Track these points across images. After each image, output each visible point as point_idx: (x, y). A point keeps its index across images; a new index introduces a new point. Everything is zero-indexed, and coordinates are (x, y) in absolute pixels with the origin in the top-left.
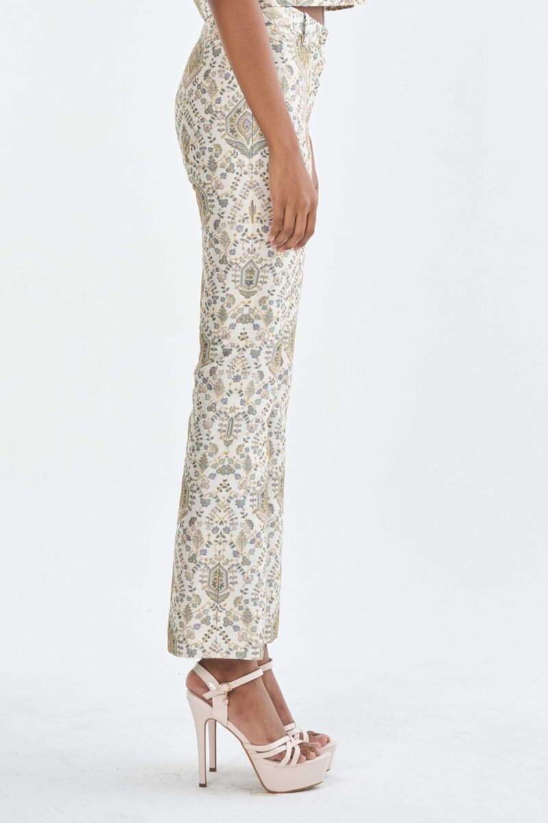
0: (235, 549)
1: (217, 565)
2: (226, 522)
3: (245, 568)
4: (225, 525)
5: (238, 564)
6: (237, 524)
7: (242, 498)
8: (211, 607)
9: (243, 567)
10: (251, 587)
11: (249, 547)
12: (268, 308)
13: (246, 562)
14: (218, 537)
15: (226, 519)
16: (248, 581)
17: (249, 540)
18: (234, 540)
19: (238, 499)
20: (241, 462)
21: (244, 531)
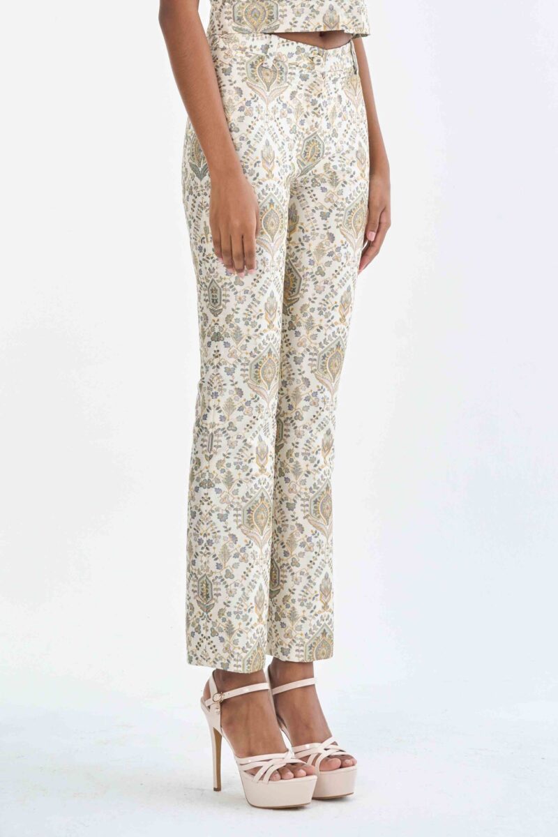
0: (218, 561)
1: (204, 576)
2: (209, 534)
3: (229, 581)
4: (209, 537)
5: (221, 577)
6: (220, 537)
7: (225, 513)
8: (201, 617)
9: (226, 580)
10: (234, 601)
11: (232, 561)
12: (235, 326)
13: (229, 575)
14: (203, 548)
15: (209, 531)
16: (231, 594)
17: (232, 554)
18: (218, 552)
19: (220, 512)
20: (222, 476)
21: (228, 545)
